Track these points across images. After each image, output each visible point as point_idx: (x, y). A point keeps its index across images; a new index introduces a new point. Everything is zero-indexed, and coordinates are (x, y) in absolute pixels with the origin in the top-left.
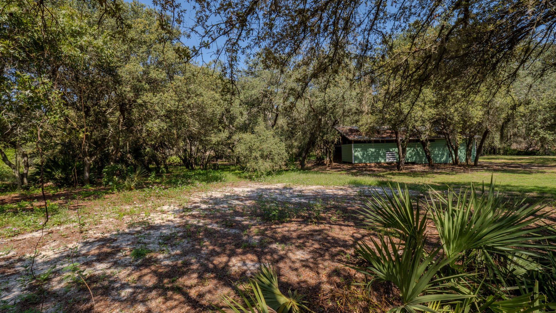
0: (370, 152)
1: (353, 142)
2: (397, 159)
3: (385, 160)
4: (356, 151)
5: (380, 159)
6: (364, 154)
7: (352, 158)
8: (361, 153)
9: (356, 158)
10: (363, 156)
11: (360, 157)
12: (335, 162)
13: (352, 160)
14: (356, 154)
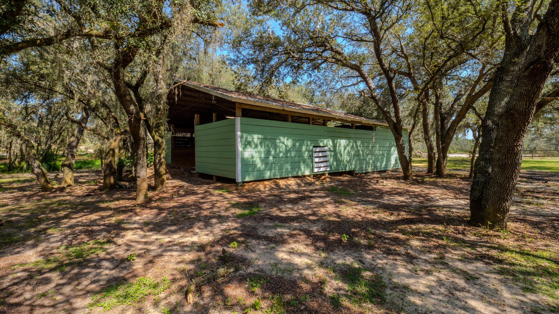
0: (283, 148)
1: (238, 112)
2: (330, 166)
3: (312, 170)
4: (247, 144)
5: (302, 167)
6: (268, 153)
7: (234, 165)
8: (262, 149)
9: (248, 165)
10: (265, 161)
11: (259, 165)
12: (174, 176)
13: (234, 172)
14: (249, 153)
